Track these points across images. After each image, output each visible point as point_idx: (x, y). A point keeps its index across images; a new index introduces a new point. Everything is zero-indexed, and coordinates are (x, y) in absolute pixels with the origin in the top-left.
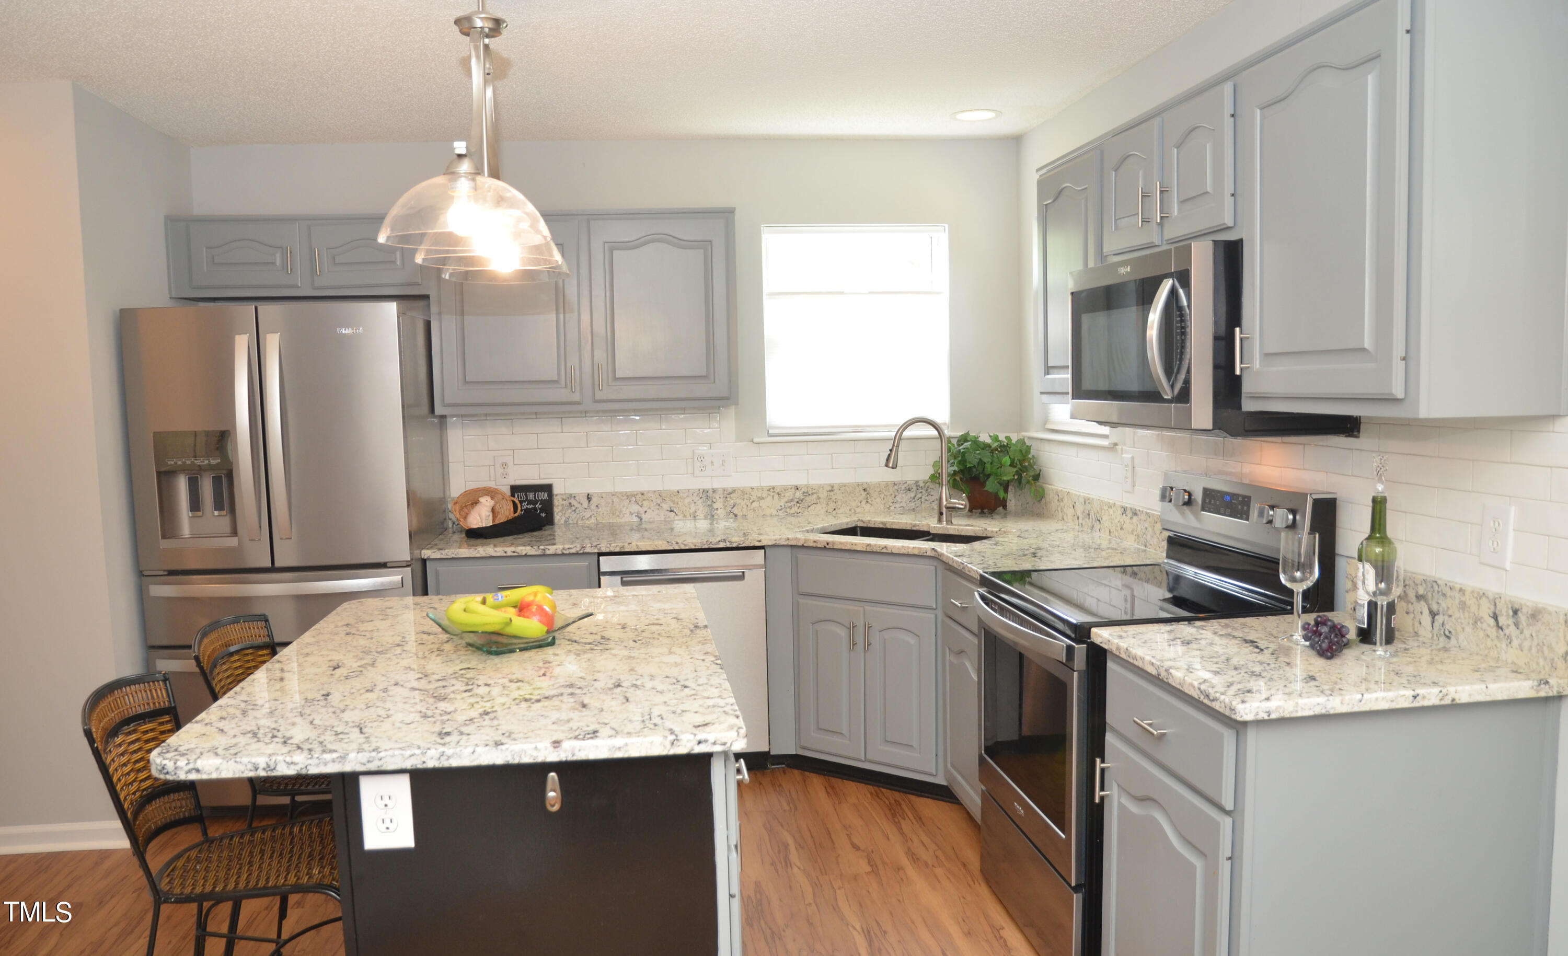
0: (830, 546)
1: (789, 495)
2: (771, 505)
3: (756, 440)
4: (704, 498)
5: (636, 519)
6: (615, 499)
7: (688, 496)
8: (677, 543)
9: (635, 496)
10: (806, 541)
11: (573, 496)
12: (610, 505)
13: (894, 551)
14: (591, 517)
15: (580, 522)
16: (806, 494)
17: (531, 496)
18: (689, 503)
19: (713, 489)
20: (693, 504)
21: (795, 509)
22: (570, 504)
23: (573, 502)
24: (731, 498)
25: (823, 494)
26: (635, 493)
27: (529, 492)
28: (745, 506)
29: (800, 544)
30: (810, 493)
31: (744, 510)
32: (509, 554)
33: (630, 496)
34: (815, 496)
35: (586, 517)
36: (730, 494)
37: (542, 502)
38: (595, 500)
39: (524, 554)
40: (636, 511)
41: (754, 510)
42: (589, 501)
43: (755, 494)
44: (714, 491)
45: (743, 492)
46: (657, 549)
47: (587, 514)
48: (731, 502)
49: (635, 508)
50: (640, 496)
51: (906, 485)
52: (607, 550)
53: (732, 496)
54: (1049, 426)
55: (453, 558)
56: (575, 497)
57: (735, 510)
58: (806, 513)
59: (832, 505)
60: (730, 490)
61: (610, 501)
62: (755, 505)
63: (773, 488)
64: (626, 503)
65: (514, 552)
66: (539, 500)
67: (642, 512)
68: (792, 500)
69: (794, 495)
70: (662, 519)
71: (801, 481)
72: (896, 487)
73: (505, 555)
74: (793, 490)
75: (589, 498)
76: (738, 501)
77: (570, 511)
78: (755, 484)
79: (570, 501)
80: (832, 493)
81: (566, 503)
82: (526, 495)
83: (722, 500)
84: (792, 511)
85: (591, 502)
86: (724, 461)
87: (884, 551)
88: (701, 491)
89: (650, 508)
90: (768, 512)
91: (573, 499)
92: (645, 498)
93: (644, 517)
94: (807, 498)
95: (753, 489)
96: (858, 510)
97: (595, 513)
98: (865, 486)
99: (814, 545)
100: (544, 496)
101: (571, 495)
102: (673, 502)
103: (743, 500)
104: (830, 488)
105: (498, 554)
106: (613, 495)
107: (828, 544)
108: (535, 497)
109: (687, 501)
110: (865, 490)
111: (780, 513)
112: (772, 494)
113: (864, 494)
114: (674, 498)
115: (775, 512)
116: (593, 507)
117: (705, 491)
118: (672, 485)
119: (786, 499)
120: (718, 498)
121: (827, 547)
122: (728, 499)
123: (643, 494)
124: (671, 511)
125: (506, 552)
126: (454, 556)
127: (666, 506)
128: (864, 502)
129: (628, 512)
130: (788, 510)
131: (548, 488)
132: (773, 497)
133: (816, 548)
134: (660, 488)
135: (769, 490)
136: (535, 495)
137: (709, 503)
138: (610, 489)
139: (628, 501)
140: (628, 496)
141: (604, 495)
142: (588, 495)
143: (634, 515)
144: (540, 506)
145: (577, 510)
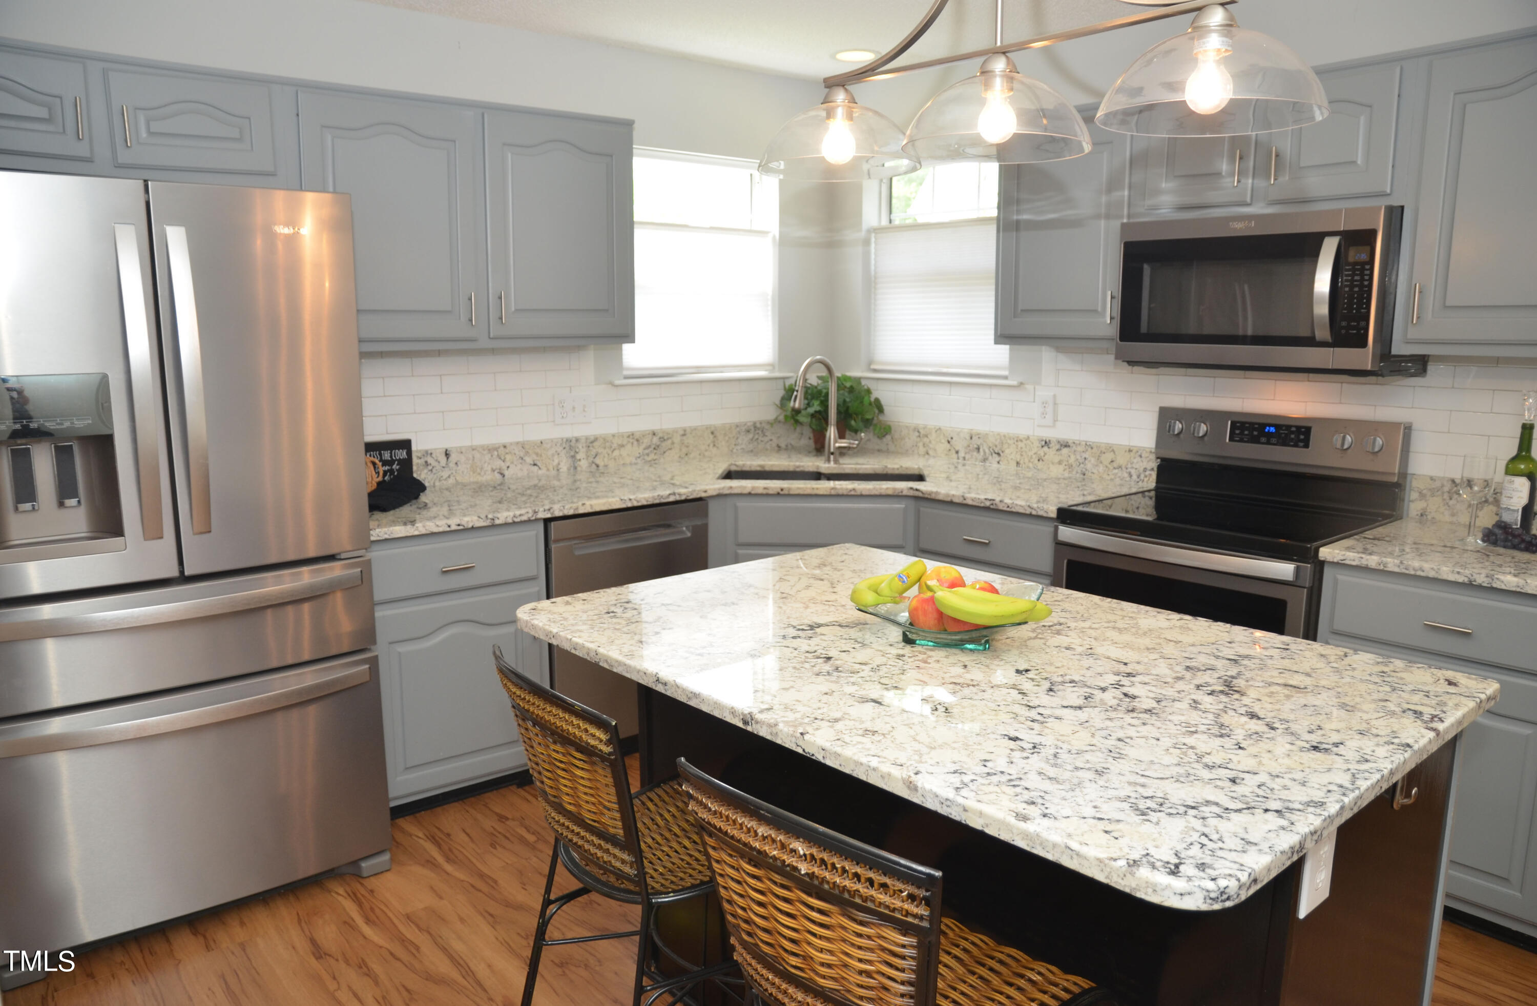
0: (785, 492)
1: (646, 442)
2: (630, 453)
3: (617, 382)
4: (568, 448)
5: (498, 476)
6: (477, 455)
7: (551, 447)
8: (630, 500)
9: (496, 449)
10: (753, 488)
11: (429, 452)
12: (470, 462)
13: (864, 493)
14: (449, 477)
15: (437, 484)
16: (662, 439)
17: (386, 455)
18: (553, 455)
19: (576, 438)
20: (556, 456)
21: (652, 456)
22: (426, 462)
23: (430, 460)
24: (593, 447)
25: (677, 439)
26: (497, 446)
27: (384, 450)
28: (606, 455)
29: (746, 491)
30: (666, 438)
31: (606, 459)
32: (454, 527)
33: (491, 450)
34: (669, 442)
35: (444, 478)
36: (592, 442)
37: (400, 462)
38: (453, 457)
39: (470, 526)
40: (498, 467)
41: (615, 459)
42: (448, 458)
43: (617, 441)
44: (577, 440)
45: (604, 439)
46: (610, 508)
47: (445, 474)
48: (593, 452)
49: (498, 463)
50: (502, 448)
51: (746, 427)
52: (561, 514)
53: (595, 444)
54: (873, 367)
55: (386, 540)
56: (431, 454)
57: (598, 461)
58: (662, 460)
59: (684, 450)
60: (592, 438)
61: (471, 456)
62: (616, 453)
63: (633, 435)
64: (488, 457)
65: (459, 525)
66: (396, 460)
67: (505, 468)
68: (649, 447)
69: (651, 441)
70: (525, 472)
71: (656, 426)
72: (738, 429)
73: (448, 529)
74: (650, 436)
75: (447, 454)
76: (600, 450)
77: (426, 471)
78: (613, 430)
79: (426, 459)
80: (684, 438)
81: (422, 461)
82: (380, 454)
83: (584, 450)
84: (649, 458)
85: (450, 459)
86: (584, 406)
87: (853, 493)
88: (565, 440)
89: (512, 463)
90: (628, 460)
91: (429, 456)
92: (507, 451)
93: (506, 473)
94: (664, 444)
95: (614, 436)
96: (707, 454)
97: (454, 472)
98: (713, 429)
99: (765, 492)
100: (402, 454)
101: (427, 452)
102: (537, 454)
103: (605, 448)
104: (682, 432)
105: (441, 529)
106: (473, 450)
107: (782, 490)
108: (391, 457)
109: (550, 453)
110: (712, 433)
111: (639, 461)
112: (631, 441)
113: (711, 436)
114: (538, 450)
115: (634, 461)
116: (452, 465)
117: (569, 441)
118: (534, 434)
119: (644, 446)
120: (580, 447)
121: (781, 493)
122: (591, 448)
123: (505, 447)
124: (535, 465)
125: (449, 526)
126: (387, 536)
127: (529, 460)
128: (712, 445)
129: (489, 468)
130: (646, 457)
131: (406, 445)
132: (632, 444)
133: (767, 495)
134: (521, 439)
135: (629, 437)
136: (391, 453)
137: (572, 453)
138: (467, 443)
139: (489, 455)
140: (489, 450)
141: (463, 450)
142: (446, 450)
143: (496, 472)
144: (398, 467)
145: (434, 471)
